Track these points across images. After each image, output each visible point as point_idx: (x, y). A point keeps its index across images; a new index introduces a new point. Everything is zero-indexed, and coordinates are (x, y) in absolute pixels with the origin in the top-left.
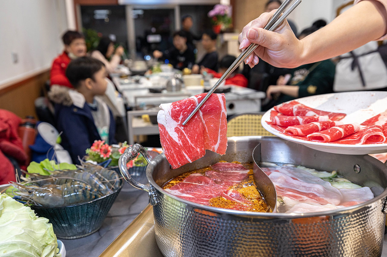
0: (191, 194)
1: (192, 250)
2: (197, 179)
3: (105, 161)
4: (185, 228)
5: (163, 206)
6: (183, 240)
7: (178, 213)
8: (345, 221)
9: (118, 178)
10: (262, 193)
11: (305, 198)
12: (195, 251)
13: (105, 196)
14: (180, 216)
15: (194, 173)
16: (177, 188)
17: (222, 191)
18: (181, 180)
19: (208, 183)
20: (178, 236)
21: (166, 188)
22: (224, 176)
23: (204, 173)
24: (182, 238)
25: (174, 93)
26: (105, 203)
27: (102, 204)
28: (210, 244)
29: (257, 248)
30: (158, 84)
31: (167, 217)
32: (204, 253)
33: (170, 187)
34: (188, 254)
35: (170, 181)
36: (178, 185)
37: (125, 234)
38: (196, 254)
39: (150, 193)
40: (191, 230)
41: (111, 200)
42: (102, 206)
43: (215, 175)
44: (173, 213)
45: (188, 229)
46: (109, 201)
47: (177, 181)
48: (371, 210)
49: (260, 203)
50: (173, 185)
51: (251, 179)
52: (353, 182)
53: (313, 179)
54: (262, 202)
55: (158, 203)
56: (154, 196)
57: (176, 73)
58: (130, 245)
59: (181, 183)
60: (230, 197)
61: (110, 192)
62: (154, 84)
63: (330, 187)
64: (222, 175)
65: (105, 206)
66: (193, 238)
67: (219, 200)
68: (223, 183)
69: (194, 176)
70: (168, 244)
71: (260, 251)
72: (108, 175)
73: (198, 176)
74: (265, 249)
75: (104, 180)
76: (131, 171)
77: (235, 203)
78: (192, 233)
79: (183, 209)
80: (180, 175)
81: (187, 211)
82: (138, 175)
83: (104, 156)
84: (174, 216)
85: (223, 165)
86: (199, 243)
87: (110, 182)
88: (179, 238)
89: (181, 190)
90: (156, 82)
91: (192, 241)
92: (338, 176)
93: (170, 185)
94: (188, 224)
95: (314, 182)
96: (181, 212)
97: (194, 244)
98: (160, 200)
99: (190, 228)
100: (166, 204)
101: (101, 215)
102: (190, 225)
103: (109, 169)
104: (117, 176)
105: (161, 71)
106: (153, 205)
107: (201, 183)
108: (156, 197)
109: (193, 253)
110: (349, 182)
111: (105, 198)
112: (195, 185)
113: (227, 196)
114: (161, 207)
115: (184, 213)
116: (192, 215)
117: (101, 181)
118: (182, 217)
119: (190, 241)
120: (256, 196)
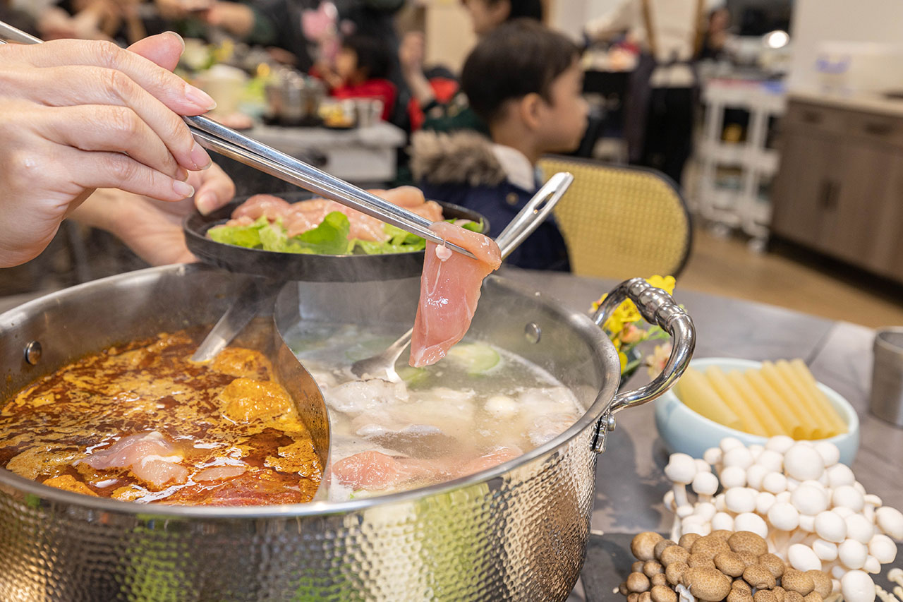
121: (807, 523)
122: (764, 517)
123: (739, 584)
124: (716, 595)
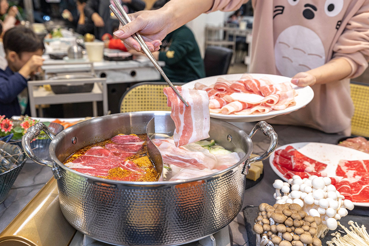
0: (91, 166)
1: (92, 215)
2: (98, 152)
3: (7, 136)
4: (86, 198)
5: (66, 180)
6: (84, 208)
7: (80, 185)
8: (213, 183)
9: (21, 152)
10: (153, 163)
11: (188, 164)
12: (95, 216)
13: (9, 171)
14: (81, 188)
15: (94, 146)
16: (79, 161)
17: (120, 162)
18: (83, 153)
19: (107, 155)
20: (81, 205)
21: (68, 162)
22: (122, 148)
23: (104, 146)
24: (84, 206)
25: (76, 61)
26: (9, 177)
27: (6, 178)
28: (107, 209)
29: (146, 210)
30: (59, 49)
31: (70, 189)
32: (103, 217)
33: (73, 160)
34: (90, 219)
35: (73, 155)
36: (80, 159)
37: (31, 205)
38: (96, 219)
39: (53, 169)
40: (91, 199)
41: (15, 173)
42: (6, 180)
43: (114, 147)
44: (76, 186)
45: (89, 198)
46: (13, 175)
47: (79, 154)
48: (233, 173)
49: (152, 170)
50: (75, 159)
51: (145, 150)
52: (226, 149)
53: (196, 148)
54: (154, 170)
55: (61, 177)
56: (58, 171)
57: (77, 38)
58: (36, 215)
59: (82, 156)
60: (126, 167)
61: (14, 167)
62: (55, 50)
63: (208, 153)
64: (121, 147)
65: (9, 180)
66: (93, 206)
67: (117, 170)
68: (121, 155)
69: (95, 149)
70: (72, 211)
71: (148, 212)
72: (11, 150)
73: (98, 149)
74: (152, 210)
75: (7, 155)
76: (34, 144)
77: (130, 172)
78: (92, 201)
79: (84, 182)
80: (82, 149)
81: (88, 184)
82: (41, 147)
83: (6, 131)
84: (77, 189)
85: (121, 137)
86: (98, 209)
87: (14, 156)
88: (81, 206)
89: (83, 162)
90: (57, 47)
91: (93, 208)
92: (216, 144)
93: (73, 158)
94: (88, 194)
95: (197, 150)
96: (82, 185)
97: (94, 211)
98: (63, 175)
99: (90, 197)
100: (68, 178)
101: (6, 188)
102: (91, 195)
103: (11, 144)
104: (20, 150)
105: (62, 36)
106: (57, 179)
107: (101, 155)
108: (59, 172)
109: (93, 218)
110: (224, 148)
111: (9, 172)
112: (96, 157)
113: (124, 166)
114: (65, 181)
115: (84, 186)
116: (91, 187)
117: (3, 156)
118: (83, 189)
119: (90, 208)
120: (148, 165)
121: (316, 202)
122: (303, 200)
123: (290, 218)
124: (281, 221)
